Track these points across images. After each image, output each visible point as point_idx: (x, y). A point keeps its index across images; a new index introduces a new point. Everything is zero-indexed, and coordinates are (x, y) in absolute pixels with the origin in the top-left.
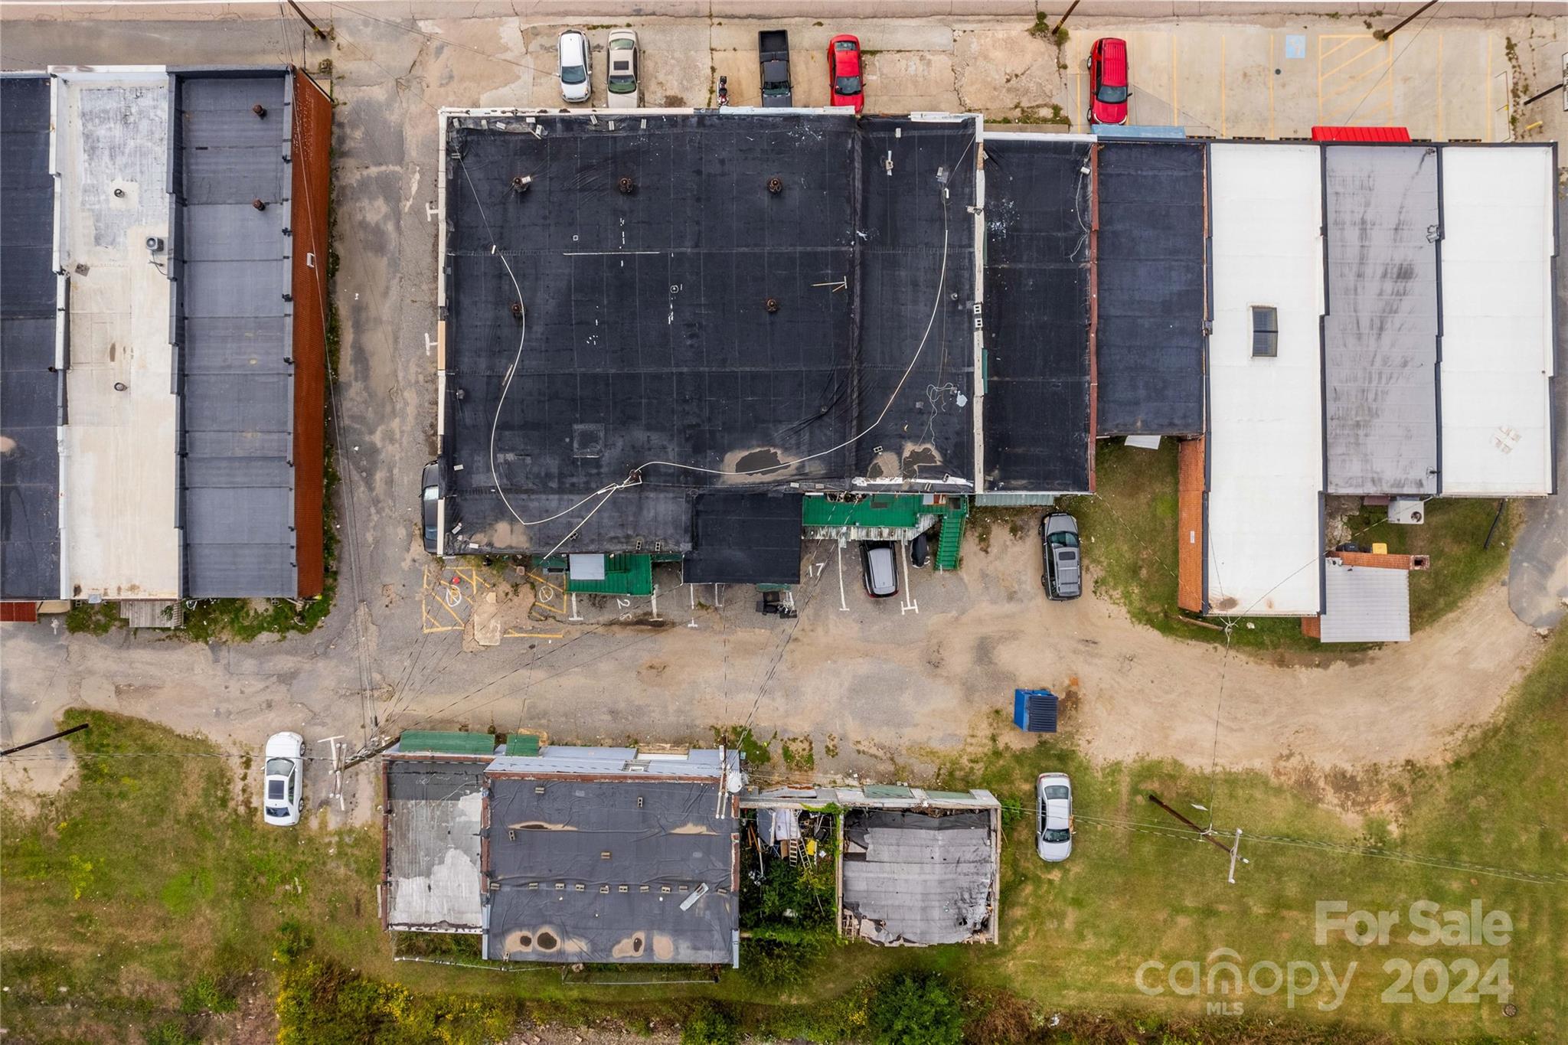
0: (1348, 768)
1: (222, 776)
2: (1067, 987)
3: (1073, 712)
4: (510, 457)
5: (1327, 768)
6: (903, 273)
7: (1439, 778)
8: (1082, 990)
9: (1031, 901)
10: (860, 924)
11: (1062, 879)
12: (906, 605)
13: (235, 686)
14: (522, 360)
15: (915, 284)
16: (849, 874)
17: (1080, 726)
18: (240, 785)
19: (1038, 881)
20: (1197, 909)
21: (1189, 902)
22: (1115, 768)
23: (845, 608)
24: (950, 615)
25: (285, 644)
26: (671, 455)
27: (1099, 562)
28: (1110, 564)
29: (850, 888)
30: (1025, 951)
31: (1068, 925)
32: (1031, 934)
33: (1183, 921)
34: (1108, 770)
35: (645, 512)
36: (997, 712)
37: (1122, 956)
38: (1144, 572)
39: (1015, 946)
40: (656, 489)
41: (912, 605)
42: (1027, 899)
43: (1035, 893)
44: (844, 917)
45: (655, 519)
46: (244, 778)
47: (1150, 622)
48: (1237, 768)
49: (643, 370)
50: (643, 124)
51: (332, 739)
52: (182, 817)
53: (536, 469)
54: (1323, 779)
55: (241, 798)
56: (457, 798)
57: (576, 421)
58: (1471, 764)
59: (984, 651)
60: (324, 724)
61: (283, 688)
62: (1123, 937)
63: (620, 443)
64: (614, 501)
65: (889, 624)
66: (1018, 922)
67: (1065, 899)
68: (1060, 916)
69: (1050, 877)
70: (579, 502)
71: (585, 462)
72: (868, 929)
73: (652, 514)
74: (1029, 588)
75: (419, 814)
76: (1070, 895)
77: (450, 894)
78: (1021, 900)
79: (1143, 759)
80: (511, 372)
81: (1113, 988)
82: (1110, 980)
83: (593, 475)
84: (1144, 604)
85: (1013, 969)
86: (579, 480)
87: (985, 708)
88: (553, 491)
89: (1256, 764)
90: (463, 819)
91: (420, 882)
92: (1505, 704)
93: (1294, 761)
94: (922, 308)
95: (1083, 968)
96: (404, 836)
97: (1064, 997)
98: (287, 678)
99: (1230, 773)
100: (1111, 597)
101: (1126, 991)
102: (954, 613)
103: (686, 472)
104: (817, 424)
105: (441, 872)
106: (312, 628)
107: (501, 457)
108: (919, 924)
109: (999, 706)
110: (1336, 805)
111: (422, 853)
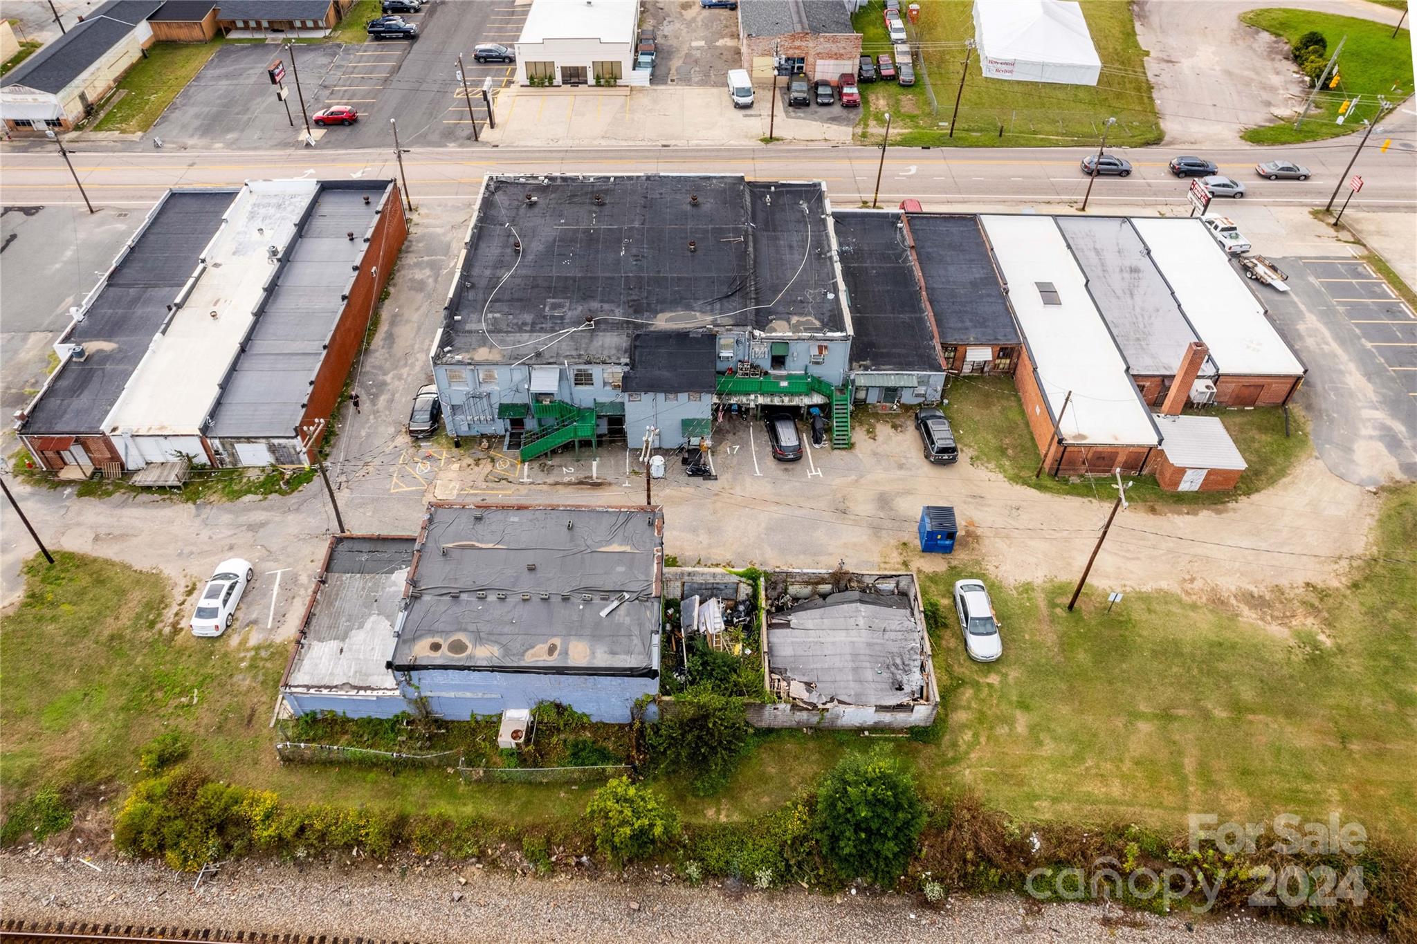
0: (1252, 588)
1: (161, 602)
2: (1037, 797)
3: (975, 545)
4: (497, 315)
5: (1233, 588)
6: (782, 242)
7: (1345, 596)
8: (1055, 800)
9: (974, 705)
10: (789, 685)
11: (1001, 682)
12: (811, 472)
13: (205, 534)
14: (516, 270)
15: (791, 247)
16: (774, 640)
17: (985, 555)
18: (175, 609)
19: (976, 685)
20: (1156, 716)
21: (1143, 707)
22: (1027, 588)
23: (758, 474)
24: (850, 479)
25: (264, 503)
26: (617, 314)
27: (971, 446)
28: (980, 447)
29: (776, 653)
30: (980, 758)
31: (1021, 728)
32: (983, 740)
33: (1144, 727)
34: (1021, 589)
35: (595, 342)
36: (905, 544)
37: (1089, 763)
38: (1010, 452)
39: (967, 753)
40: (604, 330)
41: (816, 471)
42: (969, 702)
43: (976, 697)
44: (772, 680)
45: (602, 346)
46: (183, 603)
47: (1025, 483)
48: (1147, 588)
49: (600, 274)
50: (612, 179)
51: (279, 572)
52: (103, 639)
53: (515, 321)
54: (1232, 598)
55: (171, 621)
56: (392, 572)
57: (550, 298)
58: (1368, 585)
59: (884, 501)
60: (276, 560)
61: (250, 534)
62: (1084, 743)
63: (580, 308)
64: (572, 336)
65: (797, 484)
66: (964, 726)
67: (1010, 703)
68: (1010, 721)
69: (989, 680)
70: (544, 337)
71: (553, 317)
72: (798, 690)
73: (600, 343)
74: (914, 461)
75: (352, 586)
76: (1015, 698)
77: (361, 657)
78: (964, 703)
79: (1052, 580)
80: (507, 276)
81: (1090, 799)
82: (1084, 789)
83: (560, 322)
84: (1016, 471)
85: (971, 777)
86: (548, 325)
87: (893, 542)
88: (526, 331)
89: (1164, 585)
90: (393, 589)
91: (334, 645)
92: (1371, 540)
93: (1198, 584)
94: (796, 257)
95: (1050, 776)
96: (330, 604)
97: (1036, 810)
98: (253, 528)
99: (1140, 592)
100: (987, 468)
101: (1108, 803)
102: (854, 477)
103: (628, 322)
104: (725, 301)
105: (358, 637)
106: (293, 491)
107: (490, 316)
108: (852, 684)
109: (905, 540)
110: (1255, 619)
111: (344, 619)
